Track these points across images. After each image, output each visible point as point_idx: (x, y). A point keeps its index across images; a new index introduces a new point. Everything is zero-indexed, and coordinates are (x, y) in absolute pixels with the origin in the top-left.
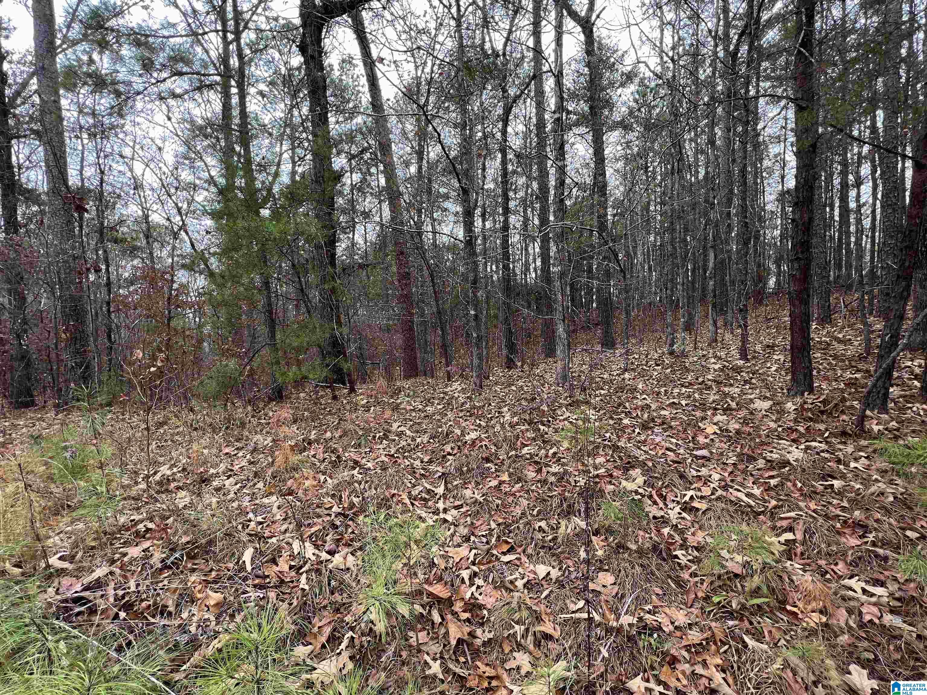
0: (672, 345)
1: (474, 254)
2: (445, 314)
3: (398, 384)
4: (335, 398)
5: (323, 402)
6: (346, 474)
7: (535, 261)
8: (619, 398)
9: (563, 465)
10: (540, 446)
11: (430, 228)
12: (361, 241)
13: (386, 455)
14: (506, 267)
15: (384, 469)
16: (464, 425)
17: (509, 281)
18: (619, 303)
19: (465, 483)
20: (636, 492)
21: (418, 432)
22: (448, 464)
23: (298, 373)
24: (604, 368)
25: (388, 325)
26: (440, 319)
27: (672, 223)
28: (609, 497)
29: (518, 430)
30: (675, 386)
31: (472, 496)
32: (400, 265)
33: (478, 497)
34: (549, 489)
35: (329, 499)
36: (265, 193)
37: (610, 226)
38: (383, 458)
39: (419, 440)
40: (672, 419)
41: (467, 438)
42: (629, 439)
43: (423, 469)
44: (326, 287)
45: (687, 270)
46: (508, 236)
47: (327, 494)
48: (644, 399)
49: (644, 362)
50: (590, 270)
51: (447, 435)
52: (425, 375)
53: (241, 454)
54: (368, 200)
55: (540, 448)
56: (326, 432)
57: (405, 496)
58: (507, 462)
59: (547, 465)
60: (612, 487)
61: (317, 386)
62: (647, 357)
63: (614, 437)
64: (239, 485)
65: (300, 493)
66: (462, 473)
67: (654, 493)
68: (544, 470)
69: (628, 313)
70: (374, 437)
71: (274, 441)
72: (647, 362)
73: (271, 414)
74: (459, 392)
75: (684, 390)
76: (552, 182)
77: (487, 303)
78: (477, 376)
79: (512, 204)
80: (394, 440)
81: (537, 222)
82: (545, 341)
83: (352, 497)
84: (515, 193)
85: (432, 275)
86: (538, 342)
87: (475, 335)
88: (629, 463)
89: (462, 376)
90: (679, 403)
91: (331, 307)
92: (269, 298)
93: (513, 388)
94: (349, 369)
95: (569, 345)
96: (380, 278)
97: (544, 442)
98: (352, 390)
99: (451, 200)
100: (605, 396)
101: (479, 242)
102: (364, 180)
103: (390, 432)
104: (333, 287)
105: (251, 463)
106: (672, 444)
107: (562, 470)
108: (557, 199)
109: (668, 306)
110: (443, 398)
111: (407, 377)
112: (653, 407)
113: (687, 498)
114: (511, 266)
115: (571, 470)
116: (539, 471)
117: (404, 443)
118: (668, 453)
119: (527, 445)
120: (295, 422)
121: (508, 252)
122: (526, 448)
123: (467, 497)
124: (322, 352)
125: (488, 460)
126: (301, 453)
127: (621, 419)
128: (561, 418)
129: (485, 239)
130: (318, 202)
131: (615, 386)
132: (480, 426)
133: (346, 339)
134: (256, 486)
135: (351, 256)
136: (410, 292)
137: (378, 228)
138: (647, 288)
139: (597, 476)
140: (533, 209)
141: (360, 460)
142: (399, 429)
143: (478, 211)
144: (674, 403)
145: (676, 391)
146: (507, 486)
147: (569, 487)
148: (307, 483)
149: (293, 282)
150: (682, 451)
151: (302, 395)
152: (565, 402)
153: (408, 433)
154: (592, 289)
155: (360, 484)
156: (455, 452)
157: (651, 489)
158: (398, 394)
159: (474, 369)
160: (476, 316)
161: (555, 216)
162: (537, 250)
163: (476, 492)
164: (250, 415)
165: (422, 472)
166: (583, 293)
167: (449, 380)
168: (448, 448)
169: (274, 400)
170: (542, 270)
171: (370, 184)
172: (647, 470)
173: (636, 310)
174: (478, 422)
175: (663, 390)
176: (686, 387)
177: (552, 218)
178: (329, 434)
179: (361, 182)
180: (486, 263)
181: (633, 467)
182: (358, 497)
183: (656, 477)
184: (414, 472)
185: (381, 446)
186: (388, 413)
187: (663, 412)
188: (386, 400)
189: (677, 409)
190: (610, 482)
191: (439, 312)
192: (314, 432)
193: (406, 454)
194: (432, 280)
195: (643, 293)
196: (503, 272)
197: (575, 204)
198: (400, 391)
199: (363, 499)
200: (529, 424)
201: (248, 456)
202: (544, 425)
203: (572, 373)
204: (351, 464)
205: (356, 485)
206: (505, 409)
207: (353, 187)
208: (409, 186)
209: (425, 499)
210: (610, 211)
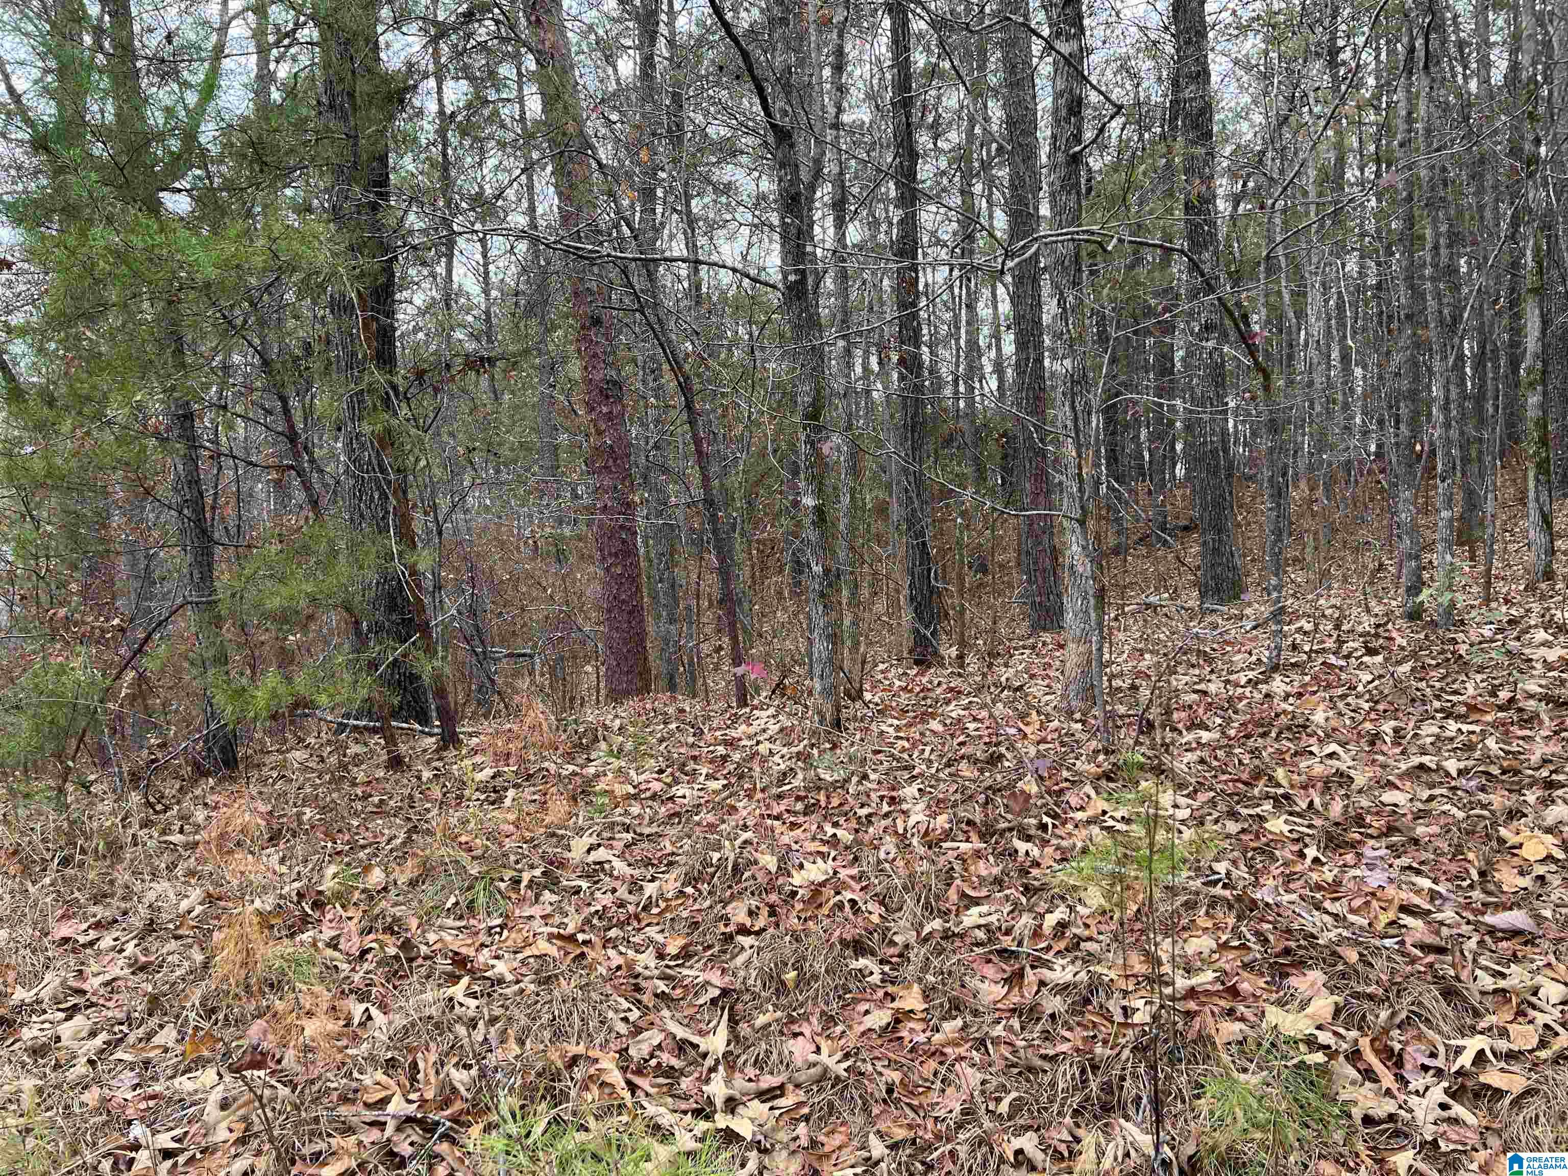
0: (1414, 589)
1: (812, 323)
2: (729, 501)
3: (591, 716)
4: (396, 763)
5: (361, 777)
6: (429, 996)
7: (996, 336)
8: (1255, 753)
9: (1089, 959)
10: (1016, 904)
11: (678, 249)
12: (472, 286)
13: (551, 937)
14: (910, 364)
15: (546, 981)
16: (785, 839)
17: (919, 404)
18: (1252, 462)
19: (792, 1021)
20: (1312, 1043)
21: (648, 863)
22: (740, 960)
23: (282, 690)
24: (1209, 660)
25: (557, 540)
26: (714, 519)
27: (1410, 221)
28: (1226, 1058)
29: (951, 855)
30: (1426, 717)
31: (813, 1058)
32: (592, 359)
33: (830, 1062)
34: (1047, 1036)
35: (379, 1076)
36: (175, 144)
37: (1223, 231)
38: (543, 946)
39: (650, 889)
40: (1419, 815)
41: (797, 879)
42: (1288, 879)
43: (664, 977)
44: (366, 428)
45: (1461, 357)
46: (914, 268)
47: (371, 1059)
48: (1331, 755)
49: (1330, 644)
50: (1165, 367)
51: (737, 870)
52: (672, 687)
53: (107, 942)
54: (491, 163)
55: (1017, 909)
56: (367, 869)
57: (609, 1065)
58: (918, 954)
59: (1038, 963)
60: (1238, 1026)
61: (342, 727)
62: (1337, 627)
63: (1242, 872)
64: (103, 1037)
65: (290, 1058)
66: (781, 988)
67: (1365, 1044)
68: (1031, 976)
69: (1279, 494)
70: (516, 882)
71: (210, 899)
72: (1340, 642)
73: (200, 815)
74: (771, 740)
75: (1452, 726)
76: (1045, 101)
77: (855, 471)
78: (828, 692)
79: (925, 171)
80: (577, 891)
81: (1001, 221)
82: (1029, 581)
83: (450, 1068)
84: (936, 138)
85: (685, 388)
86: (1010, 585)
87: (817, 569)
88: (1287, 951)
89: (779, 688)
90: (1439, 768)
91: (380, 487)
92: (192, 461)
93: (935, 725)
94: (438, 677)
95: (1101, 594)
96: (531, 397)
97: (1027, 890)
98: (450, 739)
99: (744, 159)
100: (1213, 747)
101: (829, 283)
102: (477, 102)
103: (562, 864)
104: (388, 431)
105: (140, 968)
106: (1418, 892)
107: (1083, 976)
108: (1061, 157)
109: (1401, 470)
110: (725, 758)
111: (616, 696)
112: (1360, 780)
113: (1466, 1060)
114: (926, 358)
115: (1113, 975)
116: (1015, 979)
117: (607, 900)
118: (1407, 920)
119: (976, 902)
120: (274, 838)
121: (915, 316)
122: (975, 910)
123: (799, 1062)
124: (357, 623)
125: (859, 948)
126: (292, 936)
127: (1261, 818)
128: (1079, 815)
129: (843, 277)
130: (338, 171)
131: (1242, 718)
132: (834, 841)
133: (428, 584)
134: (157, 1040)
135: (445, 331)
136: (622, 440)
137: (522, 247)
138: (1339, 418)
139: (1192, 993)
140: (991, 183)
141: (471, 952)
142: (594, 856)
143: (824, 192)
144: (1422, 767)
145: (1429, 729)
146: (919, 1026)
147: (1106, 1029)
148: (311, 1028)
149: (269, 412)
150: (1448, 914)
151: (299, 755)
152: (1092, 768)
153: (620, 866)
154: (1171, 423)
155: (472, 1024)
156: (760, 923)
157: (1354, 1034)
158: (587, 749)
159: (817, 671)
160: (819, 511)
161: (1053, 204)
162: (1005, 307)
163: (825, 1046)
164: (135, 821)
165: (662, 986)
166: (1144, 433)
167: (743, 703)
168: (738, 913)
169: (206, 774)
170: (1019, 368)
171: (496, 113)
172: (1343, 975)
173: (1303, 484)
174: (830, 830)
175: (1387, 727)
176: (1458, 718)
177: (1045, 210)
178: (376, 877)
179: (469, 106)
180: (848, 352)
181: (1301, 965)
182: (467, 1067)
183: (1371, 997)
184: (638, 989)
185: (536, 911)
186: (558, 808)
187: (1389, 797)
188: (553, 768)
189: (1432, 786)
190: (1231, 1012)
191: (709, 502)
192: (331, 870)
193: (613, 933)
194: (689, 406)
195: (1323, 433)
196: (902, 378)
197: (1115, 168)
198: (596, 740)
199: (483, 1075)
200: (982, 837)
201: (130, 948)
202: (1028, 839)
203: (1112, 676)
204: (443, 964)
205: (461, 1030)
206: (910, 791)
207: (446, 118)
208: (614, 117)
209: (670, 1072)
210: (1223, 186)
